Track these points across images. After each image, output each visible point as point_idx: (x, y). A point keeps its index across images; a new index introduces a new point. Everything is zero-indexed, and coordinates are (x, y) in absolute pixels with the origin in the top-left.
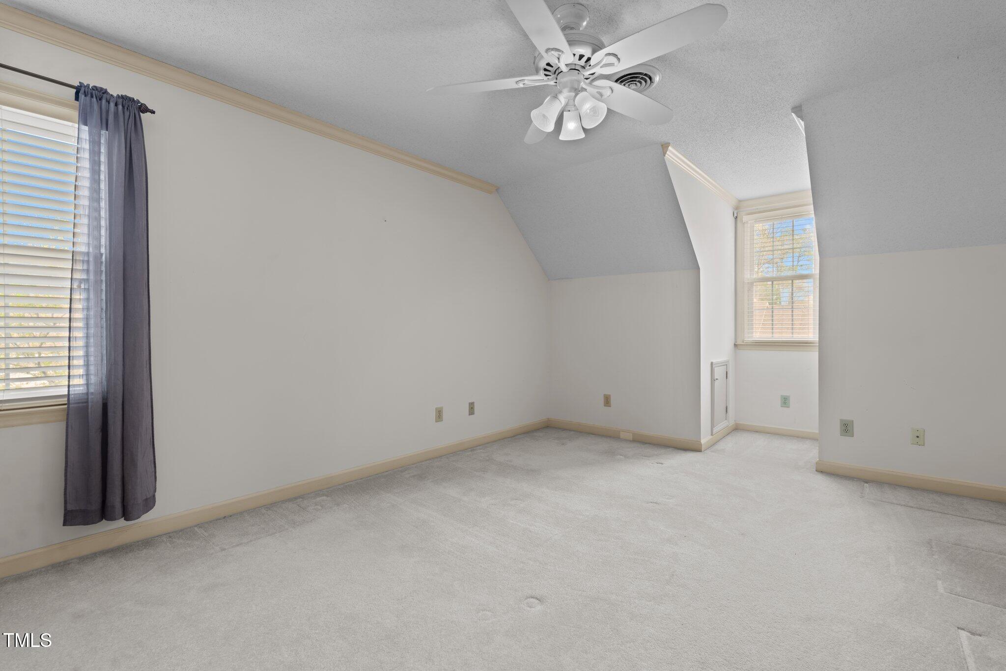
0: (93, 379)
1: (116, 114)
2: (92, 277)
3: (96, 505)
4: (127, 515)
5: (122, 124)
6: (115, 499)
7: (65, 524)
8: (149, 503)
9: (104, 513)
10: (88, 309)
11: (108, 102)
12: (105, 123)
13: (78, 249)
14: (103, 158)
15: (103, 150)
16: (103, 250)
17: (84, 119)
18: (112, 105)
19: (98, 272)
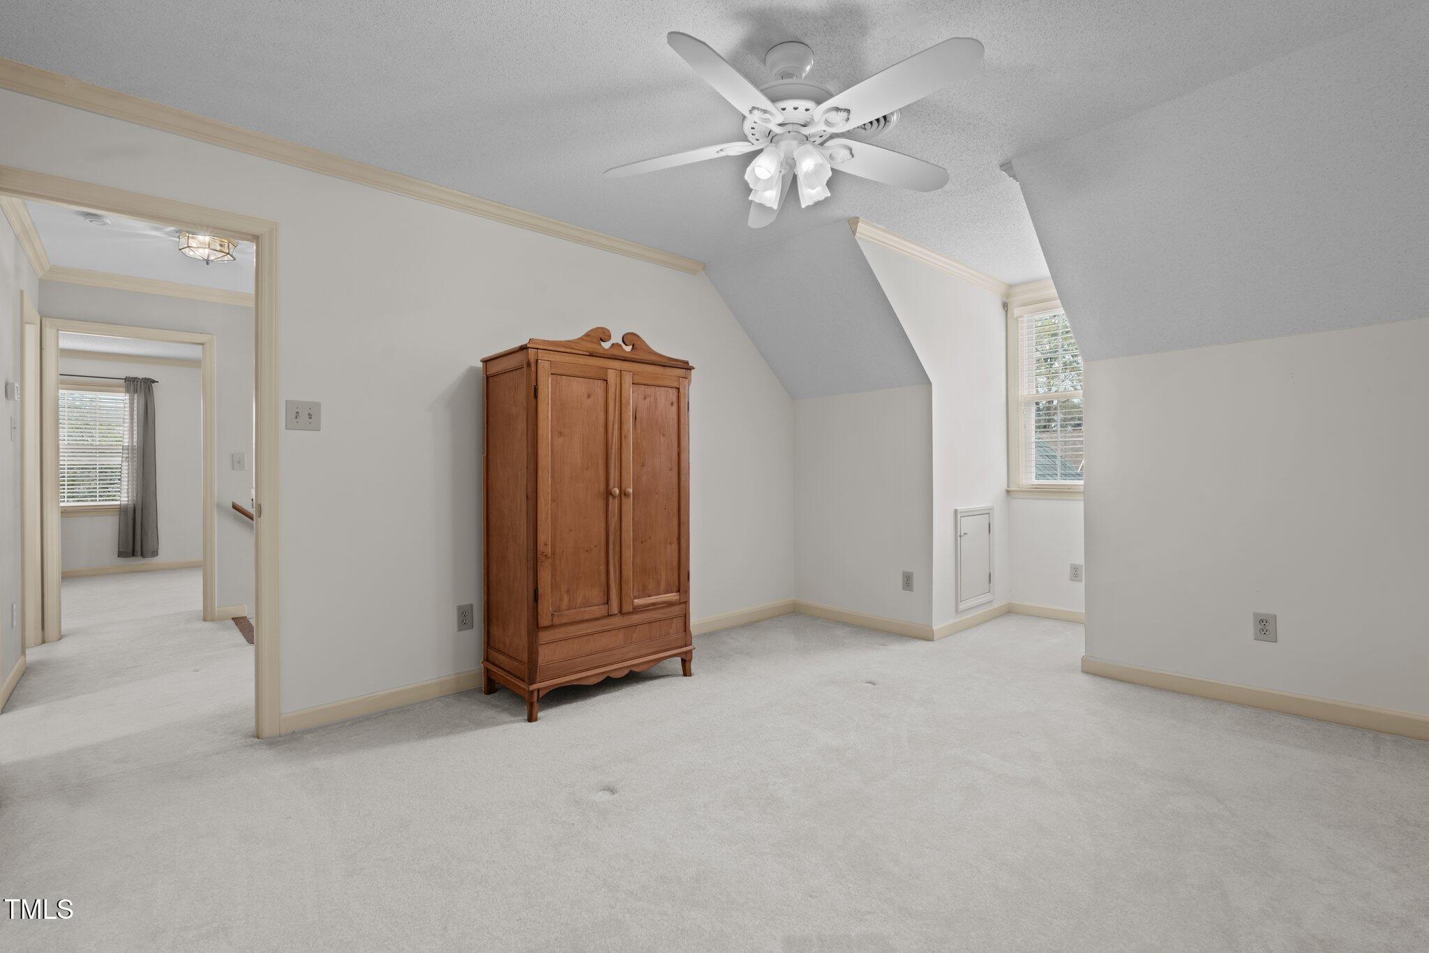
0: (130, 498)
1: (141, 385)
2: (130, 456)
3: (130, 550)
4: (143, 555)
5: (143, 390)
6: (138, 548)
7: (119, 556)
8: (155, 553)
9: (133, 554)
10: (128, 469)
11: (137, 382)
12: (135, 391)
13: (125, 444)
14: (135, 405)
15: (136, 401)
16: (135, 444)
17: (127, 391)
18: (139, 383)
19: (133, 454)
